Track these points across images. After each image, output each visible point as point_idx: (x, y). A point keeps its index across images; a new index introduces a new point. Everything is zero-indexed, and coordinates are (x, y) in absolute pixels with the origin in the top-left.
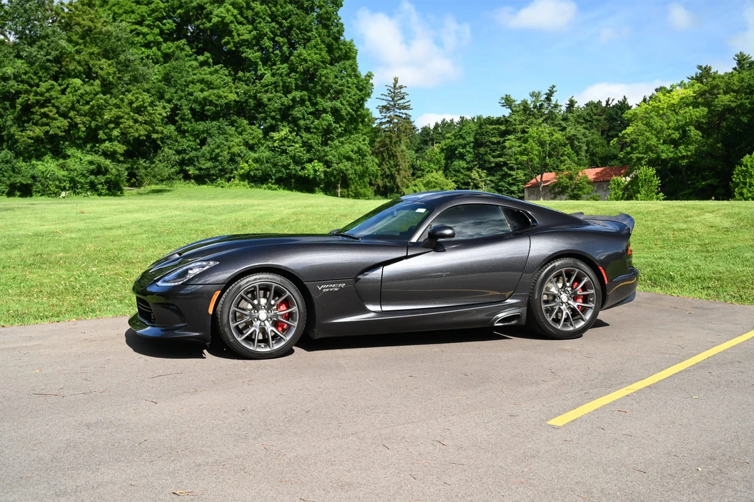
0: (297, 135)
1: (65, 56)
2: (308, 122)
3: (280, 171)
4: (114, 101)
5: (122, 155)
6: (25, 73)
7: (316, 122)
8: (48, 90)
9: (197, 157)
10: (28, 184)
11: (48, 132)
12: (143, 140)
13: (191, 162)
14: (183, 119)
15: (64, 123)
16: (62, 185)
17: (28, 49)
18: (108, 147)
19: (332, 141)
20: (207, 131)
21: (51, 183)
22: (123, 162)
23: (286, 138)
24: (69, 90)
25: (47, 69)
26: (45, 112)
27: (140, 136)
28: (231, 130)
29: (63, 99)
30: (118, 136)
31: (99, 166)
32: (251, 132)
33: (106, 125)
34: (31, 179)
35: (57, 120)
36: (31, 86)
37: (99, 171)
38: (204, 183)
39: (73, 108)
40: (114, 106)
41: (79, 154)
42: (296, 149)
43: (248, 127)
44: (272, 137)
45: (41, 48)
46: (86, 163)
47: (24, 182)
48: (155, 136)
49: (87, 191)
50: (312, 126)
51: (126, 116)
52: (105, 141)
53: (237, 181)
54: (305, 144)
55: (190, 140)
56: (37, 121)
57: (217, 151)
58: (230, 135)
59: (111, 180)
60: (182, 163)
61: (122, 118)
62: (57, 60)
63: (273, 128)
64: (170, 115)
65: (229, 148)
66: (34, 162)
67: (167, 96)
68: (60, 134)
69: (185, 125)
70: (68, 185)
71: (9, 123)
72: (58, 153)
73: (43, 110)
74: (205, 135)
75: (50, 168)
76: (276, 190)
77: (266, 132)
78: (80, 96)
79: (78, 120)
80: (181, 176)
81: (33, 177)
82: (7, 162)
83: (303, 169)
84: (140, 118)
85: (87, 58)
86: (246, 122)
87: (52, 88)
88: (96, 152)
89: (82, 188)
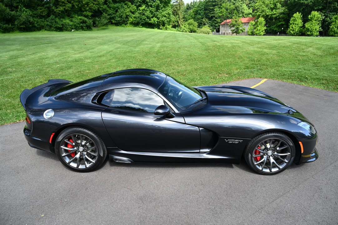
0: (148, 8)
2: (151, 3)
3: (143, 21)
5: (91, 16)
7: (154, 3)
9: (115, 16)
10: (61, 27)
11: (65, 9)
12: (97, 11)
13: (113, 18)
14: (110, 3)
15: (70, 5)
16: (72, 27)
18: (85, 14)
19: (160, 10)
20: (118, 7)
21: (68, 26)
22: (91, 19)
23: (144, 10)
27: (96, 9)
28: (126, 7)
30: (88, 10)
31: (83, 20)
32: (132, 7)
33: (84, 5)
35: (67, 4)
37: (84, 22)
38: (118, 26)
41: (76, 16)
42: (148, 13)
43: (131, 5)
44: (140, 9)
46: (79, 19)
47: (59, 27)
48: (100, 9)
49: (80, 29)
50: (153, 5)
51: (90, 2)
52: (84, 11)
53: (128, 25)
54: (151, 11)
55: (112, 11)
56: (61, 5)
57: (122, 14)
58: (126, 9)
59: (88, 25)
60: (110, 18)
61: (89, 3)
63: (140, 6)
64: (105, 1)
65: (126, 13)
66: (62, 19)
68: (69, 9)
69: (110, 5)
70: (74, 27)
72: (69, 16)
74: (117, 9)
75: (67, 22)
76: (141, 28)
77: (137, 8)
79: (74, 4)
80: (110, 23)
81: (62, 25)
82: (53, 19)
83: (150, 20)
84: (95, 3)
86: (130, 3)
88: (82, 15)
89: (79, 28)
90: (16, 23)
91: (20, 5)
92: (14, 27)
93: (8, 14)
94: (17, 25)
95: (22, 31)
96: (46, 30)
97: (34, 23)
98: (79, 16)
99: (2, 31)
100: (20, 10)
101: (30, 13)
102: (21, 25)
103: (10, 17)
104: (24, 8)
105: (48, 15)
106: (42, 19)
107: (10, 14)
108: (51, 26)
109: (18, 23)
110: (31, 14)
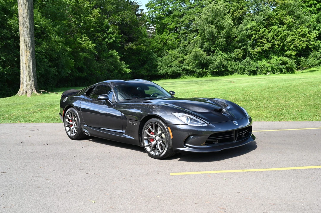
1: (271, 17)
4: (291, 33)
5: (294, 56)
6: (254, 27)
8: (263, 33)
10: (254, 70)
11: (263, 49)
12: (304, 49)
15: (269, 45)
16: (268, 70)
17: (256, 16)
18: (288, 53)
21: (263, 69)
22: (294, 59)
24: (272, 31)
25: (263, 24)
26: (262, 42)
27: (303, 47)
29: (270, 35)
30: (293, 48)
31: (283, 62)
33: (288, 43)
34: (256, 68)
35: (267, 44)
36: (257, 31)
37: (284, 63)
39: (273, 38)
40: (291, 35)
41: (276, 57)
45: (261, 15)
46: (279, 60)
47: (253, 70)
48: (310, 47)
49: (278, 72)
51: (297, 39)
52: (286, 51)
56: (259, 45)
59: (289, 67)
61: (295, 40)
62: (267, 19)
64: (319, 36)
66: (257, 61)
67: (317, 28)
68: (268, 49)
70: (270, 70)
71: (249, 47)
72: (267, 57)
73: (261, 41)
75: (263, 64)
78: (276, 33)
79: (275, 43)
81: (257, 67)
82: (248, 62)
84: (303, 39)
85: (280, 16)
87: (265, 31)
88: (283, 55)
89: (276, 71)
90: (210, 67)
91: (218, 49)
92: (208, 71)
93: (204, 58)
94: (211, 69)
95: (215, 75)
96: (239, 73)
97: (228, 66)
98: (278, 56)
99: (196, 76)
100: (216, 54)
101: (225, 56)
102: (214, 69)
103: (205, 61)
104: (221, 52)
105: (244, 57)
106: (237, 62)
107: (206, 58)
108: (244, 70)
109: (212, 67)
110: (226, 58)
